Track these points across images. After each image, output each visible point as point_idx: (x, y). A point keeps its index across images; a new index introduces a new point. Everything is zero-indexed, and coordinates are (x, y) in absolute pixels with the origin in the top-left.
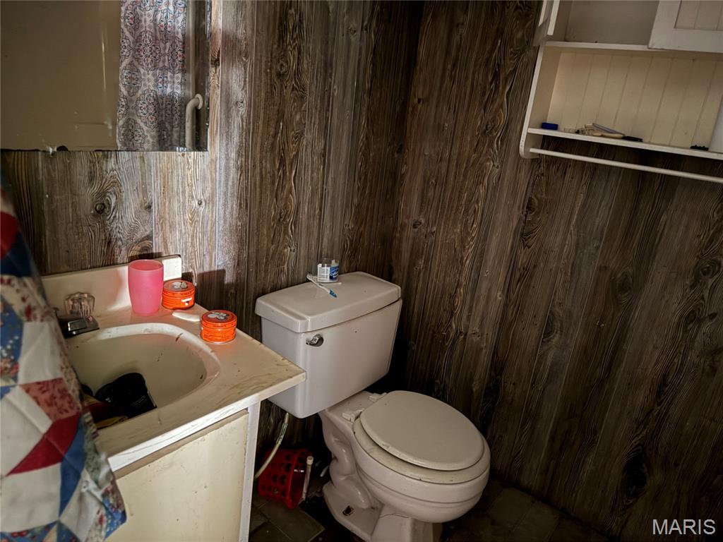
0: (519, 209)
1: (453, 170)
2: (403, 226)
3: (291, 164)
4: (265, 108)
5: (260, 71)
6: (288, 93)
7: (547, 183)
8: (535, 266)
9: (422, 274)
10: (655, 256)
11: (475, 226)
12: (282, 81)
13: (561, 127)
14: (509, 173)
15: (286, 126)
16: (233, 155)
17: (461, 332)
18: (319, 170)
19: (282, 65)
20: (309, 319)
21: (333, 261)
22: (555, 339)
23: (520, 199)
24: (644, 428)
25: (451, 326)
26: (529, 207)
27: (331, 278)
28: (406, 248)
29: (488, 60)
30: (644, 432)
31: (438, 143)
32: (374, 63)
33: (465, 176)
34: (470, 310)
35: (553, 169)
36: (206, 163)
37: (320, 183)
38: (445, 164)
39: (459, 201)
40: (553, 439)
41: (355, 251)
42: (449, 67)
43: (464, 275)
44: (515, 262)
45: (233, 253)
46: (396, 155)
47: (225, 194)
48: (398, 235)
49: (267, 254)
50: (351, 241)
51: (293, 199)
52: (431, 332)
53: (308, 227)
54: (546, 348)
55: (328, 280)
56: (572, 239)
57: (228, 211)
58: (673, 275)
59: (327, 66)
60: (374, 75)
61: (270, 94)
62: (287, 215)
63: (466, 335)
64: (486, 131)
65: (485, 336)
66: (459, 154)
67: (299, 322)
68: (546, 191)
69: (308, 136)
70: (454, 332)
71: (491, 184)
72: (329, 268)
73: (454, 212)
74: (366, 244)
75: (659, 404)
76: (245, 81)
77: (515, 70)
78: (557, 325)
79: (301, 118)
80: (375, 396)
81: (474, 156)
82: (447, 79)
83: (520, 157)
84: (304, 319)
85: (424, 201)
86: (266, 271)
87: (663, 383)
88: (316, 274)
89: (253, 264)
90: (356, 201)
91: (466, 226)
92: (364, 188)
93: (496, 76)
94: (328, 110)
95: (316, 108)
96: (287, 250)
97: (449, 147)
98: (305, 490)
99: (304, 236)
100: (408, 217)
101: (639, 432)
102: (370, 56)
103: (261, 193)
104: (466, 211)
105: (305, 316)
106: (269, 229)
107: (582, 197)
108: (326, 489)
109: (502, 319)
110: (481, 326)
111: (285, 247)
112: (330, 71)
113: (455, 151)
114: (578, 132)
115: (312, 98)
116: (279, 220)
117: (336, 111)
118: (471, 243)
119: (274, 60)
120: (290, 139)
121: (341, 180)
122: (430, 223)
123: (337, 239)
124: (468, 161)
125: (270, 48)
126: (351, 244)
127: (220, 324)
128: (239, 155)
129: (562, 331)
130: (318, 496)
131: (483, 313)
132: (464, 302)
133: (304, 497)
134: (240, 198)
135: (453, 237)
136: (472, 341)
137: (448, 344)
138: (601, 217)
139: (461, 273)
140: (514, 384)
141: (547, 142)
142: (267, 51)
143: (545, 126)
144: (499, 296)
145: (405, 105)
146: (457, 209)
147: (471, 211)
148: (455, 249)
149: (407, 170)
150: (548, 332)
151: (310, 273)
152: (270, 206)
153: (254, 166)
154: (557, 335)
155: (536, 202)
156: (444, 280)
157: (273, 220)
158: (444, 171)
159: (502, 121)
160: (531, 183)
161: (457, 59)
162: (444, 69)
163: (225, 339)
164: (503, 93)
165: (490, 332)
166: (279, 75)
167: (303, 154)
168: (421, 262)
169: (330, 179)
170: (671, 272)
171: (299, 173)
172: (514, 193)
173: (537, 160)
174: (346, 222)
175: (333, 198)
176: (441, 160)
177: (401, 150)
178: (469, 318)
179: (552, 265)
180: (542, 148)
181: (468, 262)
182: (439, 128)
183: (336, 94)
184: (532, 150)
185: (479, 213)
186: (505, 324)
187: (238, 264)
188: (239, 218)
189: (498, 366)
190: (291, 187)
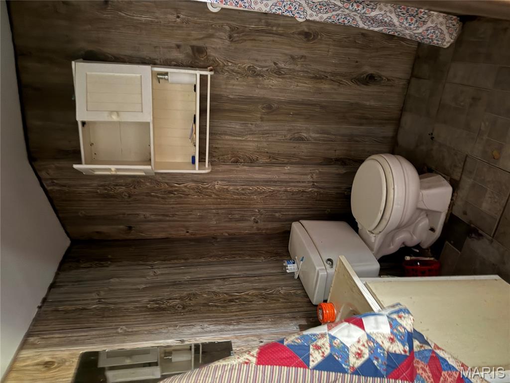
0: (238, 167)
1: (223, 206)
2: (258, 229)
3: (232, 296)
4: (203, 313)
5: (183, 318)
6: (192, 303)
7: (223, 155)
8: (267, 153)
9: (284, 213)
10: (251, 96)
11: (251, 188)
12: (187, 306)
13: (193, 154)
14: (220, 176)
15: (211, 301)
16: (231, 327)
17: (313, 185)
18: (232, 281)
19: (178, 307)
20: (317, 268)
21: (284, 264)
22: (304, 135)
23: (233, 168)
24: (342, 81)
25: (310, 191)
26: (236, 162)
27: (294, 263)
28: (270, 225)
29: (163, 198)
30: (344, 80)
31: (209, 217)
32: (169, 260)
33: (225, 199)
34: (299, 182)
35: (215, 154)
36: (238, 341)
37: (239, 279)
38: (220, 211)
39: (239, 199)
40: (361, 124)
41: (277, 254)
42: (168, 218)
43: (280, 189)
44: (267, 163)
45: (288, 321)
46: (218, 240)
47: (253, 329)
48: (264, 231)
49: (286, 302)
50: (271, 257)
51: (251, 292)
52: (317, 202)
53: (266, 282)
54: (310, 138)
55: (295, 265)
56: (250, 138)
57: (263, 327)
58: (259, 86)
59: (175, 284)
60: (177, 259)
61: (195, 312)
62: (261, 294)
63: (313, 182)
64: (199, 191)
65: (311, 171)
66: (213, 204)
67: (320, 274)
68: (227, 155)
69: (215, 289)
70: (313, 188)
71: (227, 184)
72: (288, 265)
73: (245, 201)
74: (272, 248)
75: (327, 77)
76: (190, 325)
77: (166, 183)
78: (296, 136)
79: (206, 294)
80: (359, 226)
81: (213, 196)
82: (175, 218)
83: (211, 172)
84: (318, 272)
85: (242, 219)
86: (297, 302)
87: (315, 78)
88: (293, 273)
89: (293, 310)
90: (247, 258)
91: (252, 193)
92: (239, 254)
93: (171, 192)
94: (199, 280)
95: (199, 286)
96: (282, 292)
97: (210, 211)
98: (428, 259)
99: (272, 284)
100: (253, 227)
101: (345, 83)
102: (166, 262)
103: (251, 310)
104: (243, 194)
105: (317, 271)
106: (271, 304)
107: (227, 137)
108: (425, 246)
109: (299, 164)
110: (306, 174)
111: (280, 293)
112: (178, 282)
113: (212, 207)
114: (195, 146)
115: (194, 289)
116: (265, 298)
117: (199, 276)
118: (261, 188)
119: (177, 311)
120: (218, 298)
121: (237, 268)
122: (253, 213)
123: (272, 265)
124: (217, 199)
125: (170, 315)
126: (274, 257)
127: (324, 312)
128: (230, 324)
129: (299, 133)
130: (430, 250)
131: (298, 175)
132: (295, 186)
133: (432, 259)
134: (255, 321)
135: (259, 199)
136: (316, 178)
137: (322, 191)
138: (236, 126)
139: (279, 191)
140: (335, 151)
141: (202, 160)
142: (172, 316)
143: (193, 162)
144: (287, 168)
145: (190, 240)
146: (243, 200)
147: (243, 192)
148: (266, 196)
149: (226, 232)
150: (301, 139)
151: (293, 277)
152: (257, 304)
153: (236, 315)
154: (302, 134)
155: (233, 159)
156: (285, 200)
157: (265, 301)
158: (223, 211)
159: (193, 184)
160: (223, 163)
161: (163, 215)
162: (169, 221)
163: (332, 308)
164: (179, 187)
165: (309, 169)
166: (184, 308)
167: (225, 290)
168: (277, 215)
169: (237, 274)
170: (258, 87)
171: (236, 290)
172: (230, 171)
173: (211, 163)
174: (261, 261)
175: (247, 271)
176: (218, 214)
177: (215, 238)
178: (303, 182)
179: (265, 144)
180: (205, 162)
181: (272, 188)
182: (201, 217)
183: (190, 277)
184: (207, 166)
185: (243, 187)
186: (303, 162)
187: (295, 318)
188: (267, 320)
189: (328, 161)
190: (245, 294)
